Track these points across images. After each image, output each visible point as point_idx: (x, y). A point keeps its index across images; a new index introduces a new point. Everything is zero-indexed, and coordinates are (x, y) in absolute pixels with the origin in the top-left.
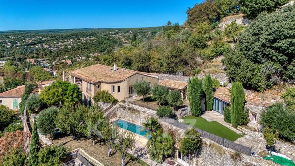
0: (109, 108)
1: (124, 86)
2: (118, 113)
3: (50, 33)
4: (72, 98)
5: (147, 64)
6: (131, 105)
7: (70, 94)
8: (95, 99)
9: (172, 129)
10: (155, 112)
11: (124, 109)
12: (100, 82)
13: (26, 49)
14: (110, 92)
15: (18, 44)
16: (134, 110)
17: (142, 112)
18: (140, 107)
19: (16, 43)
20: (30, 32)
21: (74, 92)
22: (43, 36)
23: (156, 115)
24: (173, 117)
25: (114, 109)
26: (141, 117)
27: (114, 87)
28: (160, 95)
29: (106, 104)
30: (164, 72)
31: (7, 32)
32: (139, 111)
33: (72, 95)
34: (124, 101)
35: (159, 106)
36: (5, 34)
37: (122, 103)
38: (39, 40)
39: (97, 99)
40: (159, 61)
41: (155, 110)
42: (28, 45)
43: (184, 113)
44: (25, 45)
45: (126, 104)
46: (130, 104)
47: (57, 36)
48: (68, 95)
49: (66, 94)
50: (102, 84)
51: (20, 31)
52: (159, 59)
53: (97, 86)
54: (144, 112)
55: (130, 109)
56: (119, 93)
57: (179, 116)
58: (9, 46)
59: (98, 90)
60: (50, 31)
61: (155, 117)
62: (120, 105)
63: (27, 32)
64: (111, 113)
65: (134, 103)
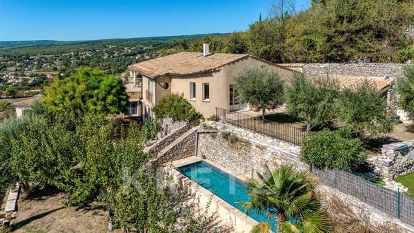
0: (181, 132)
1: (218, 84)
2: (200, 144)
3: (153, 41)
4: (105, 106)
5: (277, 46)
6: (231, 129)
7: (100, 96)
8: (156, 110)
9: (367, 220)
10: (297, 150)
11: (213, 137)
12: (170, 76)
13: (124, 61)
14: (187, 97)
15: (116, 55)
16: (237, 140)
17: (257, 146)
18: (251, 135)
19: (114, 53)
20: (130, 40)
21: (109, 93)
22: (145, 45)
23: (296, 160)
24: (364, 170)
25: (192, 135)
26: (254, 160)
27: (194, 85)
28: (311, 103)
29: (177, 123)
30: (319, 61)
31: (106, 41)
32: (248, 143)
33: (104, 99)
34: (216, 119)
35: (305, 133)
36: (103, 43)
37: (210, 123)
38: (139, 50)
39: (160, 111)
40: (305, 37)
41: (295, 144)
42: (126, 56)
43: (403, 160)
44: (123, 55)
45: (219, 126)
46: (230, 126)
47: (161, 44)
48: (95, 99)
49: (91, 97)
50: (174, 81)
51: (119, 40)
52: (306, 33)
53: (163, 84)
54: (262, 148)
55: (226, 136)
56: (207, 100)
57: (386, 171)
58: (105, 57)
59: (164, 93)
60: (153, 39)
61: (296, 165)
62: (205, 126)
63: (127, 40)
64: (182, 144)
65: (238, 124)
